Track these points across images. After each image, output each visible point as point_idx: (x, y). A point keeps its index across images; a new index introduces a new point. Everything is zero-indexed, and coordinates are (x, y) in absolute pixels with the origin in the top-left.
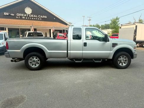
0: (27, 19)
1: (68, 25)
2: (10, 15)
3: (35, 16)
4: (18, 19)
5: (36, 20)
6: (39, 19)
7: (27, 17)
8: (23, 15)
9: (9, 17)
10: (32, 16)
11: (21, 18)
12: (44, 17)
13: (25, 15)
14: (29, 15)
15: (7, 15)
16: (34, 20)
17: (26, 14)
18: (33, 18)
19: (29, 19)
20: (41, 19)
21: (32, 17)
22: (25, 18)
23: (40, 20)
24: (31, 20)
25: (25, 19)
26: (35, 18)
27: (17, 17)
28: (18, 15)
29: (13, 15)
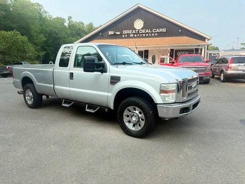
0: (137, 37)
1: (206, 40)
2: (115, 34)
3: (147, 31)
4: (125, 38)
5: (149, 37)
6: (153, 35)
7: (136, 34)
8: (130, 32)
9: (114, 36)
10: (143, 31)
11: (128, 36)
12: (161, 30)
13: (134, 32)
14: (139, 30)
15: (112, 35)
16: (146, 37)
17: (135, 29)
18: (144, 35)
19: (139, 37)
20: (156, 34)
21: (142, 33)
22: (134, 35)
23: (155, 36)
24: (142, 37)
25: (133, 37)
26: (147, 35)
27: (123, 36)
28: (125, 32)
29: (119, 33)
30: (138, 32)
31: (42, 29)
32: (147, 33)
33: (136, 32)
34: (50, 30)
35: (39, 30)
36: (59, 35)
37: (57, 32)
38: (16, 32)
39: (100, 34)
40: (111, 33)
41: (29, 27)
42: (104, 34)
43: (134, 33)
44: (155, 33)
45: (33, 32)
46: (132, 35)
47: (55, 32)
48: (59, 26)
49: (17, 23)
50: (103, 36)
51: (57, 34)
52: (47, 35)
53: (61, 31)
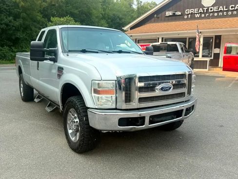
0: (205, 18)
2: (174, 15)
3: (221, 8)
4: (187, 19)
5: (223, 16)
6: (230, 13)
7: (204, 13)
8: (196, 10)
10: (215, 9)
11: (192, 17)
13: (201, 10)
14: (208, 7)
15: (170, 16)
16: (218, 17)
17: (203, 7)
18: (215, 14)
19: (209, 17)
20: (235, 12)
21: (214, 12)
22: (201, 16)
23: (232, 16)
24: (213, 17)
25: (200, 18)
26: (221, 14)
27: (186, 17)
28: (188, 11)
29: (180, 13)
30: (207, 10)
31: (105, 14)
32: (221, 11)
33: (203, 10)
34: (114, 15)
35: (101, 15)
36: (123, 20)
37: (121, 16)
38: (70, 18)
39: (155, 16)
40: (169, 13)
41: (91, 12)
42: (159, 16)
43: (201, 13)
44: (234, 10)
45: (94, 18)
46: (198, 16)
47: (118, 17)
48: (124, 9)
49: (80, 8)
50: (158, 18)
51: (120, 19)
52: (110, 20)
53: (126, 15)
